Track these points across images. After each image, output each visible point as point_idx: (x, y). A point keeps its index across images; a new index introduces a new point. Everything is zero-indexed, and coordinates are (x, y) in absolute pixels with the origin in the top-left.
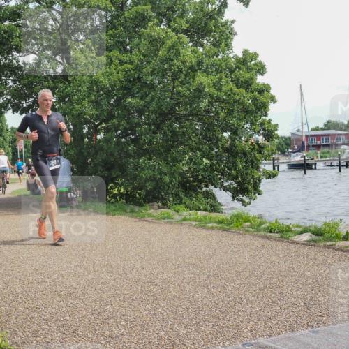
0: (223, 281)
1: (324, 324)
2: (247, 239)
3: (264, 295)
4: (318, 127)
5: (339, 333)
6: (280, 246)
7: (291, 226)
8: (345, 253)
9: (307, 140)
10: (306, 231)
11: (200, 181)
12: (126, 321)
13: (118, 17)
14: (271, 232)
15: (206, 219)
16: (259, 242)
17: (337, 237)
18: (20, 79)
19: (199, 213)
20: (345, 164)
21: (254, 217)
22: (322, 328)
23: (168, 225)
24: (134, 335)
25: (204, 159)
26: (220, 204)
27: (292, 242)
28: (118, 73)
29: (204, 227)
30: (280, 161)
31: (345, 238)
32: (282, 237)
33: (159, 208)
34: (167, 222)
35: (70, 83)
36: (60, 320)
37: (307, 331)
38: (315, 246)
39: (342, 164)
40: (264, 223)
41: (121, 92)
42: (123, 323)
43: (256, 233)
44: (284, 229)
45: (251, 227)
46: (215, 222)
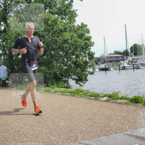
0: (71, 117)
1: (112, 134)
2: (82, 100)
3: (88, 123)
4: (111, 53)
5: (117, 138)
6: (95, 102)
7: (99, 94)
8: (121, 105)
9: (107, 59)
10: (105, 96)
11: (62, 76)
12: (29, 135)
14: (91, 96)
15: (65, 91)
16: (86, 101)
17: (118, 98)
19: (62, 89)
20: (122, 68)
21: (84, 90)
22: (111, 136)
24: (33, 141)
25: (64, 67)
26: (71, 86)
27: (100, 101)
29: (64, 95)
30: (96, 67)
31: (121, 99)
32: (95, 99)
33: (45, 87)
34: (49, 93)
37: (105, 137)
38: (109, 102)
40: (88, 93)
42: (28, 136)
43: (85, 97)
44: (97, 95)
45: (83, 95)
46: (68, 93)
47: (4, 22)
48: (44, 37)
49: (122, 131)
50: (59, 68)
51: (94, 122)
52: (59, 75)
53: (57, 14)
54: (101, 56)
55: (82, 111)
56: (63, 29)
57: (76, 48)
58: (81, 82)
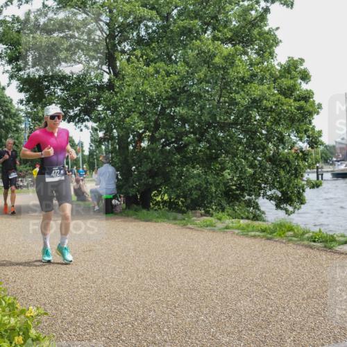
0: (266, 290)
2: (290, 248)
3: (308, 305)
6: (324, 256)
7: (335, 236)
11: (243, 190)
12: (168, 328)
13: (163, 27)
14: (314, 241)
15: (248, 227)
16: (302, 251)
18: (67, 88)
19: (242, 221)
21: (297, 226)
23: (210, 233)
24: (177, 342)
26: (263, 213)
27: (336, 252)
28: (164, 84)
29: (247, 236)
30: (324, 170)
32: (325, 247)
33: (202, 215)
34: (210, 229)
36: (104, 325)
40: (307, 233)
41: (167, 101)
42: (165, 329)
43: (299, 242)
44: (328, 238)
45: (294, 237)
46: (259, 231)
47: (109, 66)
51: (323, 304)
52: (234, 187)
54: (336, 142)
55: (292, 276)
56: (247, 75)
58: (290, 205)
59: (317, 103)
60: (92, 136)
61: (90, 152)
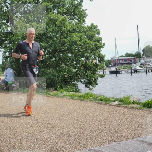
0: (80, 122)
1: (123, 140)
2: (91, 104)
3: (98, 128)
4: (122, 56)
5: (129, 144)
6: (105, 107)
7: (110, 98)
8: (133, 110)
9: (118, 61)
10: (116, 100)
11: (71, 79)
12: (37, 141)
14: (101, 101)
15: (74, 95)
16: (96, 105)
17: (130, 103)
19: (71, 93)
20: (134, 71)
21: (94, 94)
22: (122, 142)
23: (57, 98)
24: (41, 147)
25: (73, 69)
26: (80, 90)
29: (73, 99)
30: (106, 70)
31: (133, 103)
32: (106, 103)
33: (53, 90)
35: (14, 35)
36: (7, 141)
37: (116, 144)
38: (120, 106)
39: (132, 71)
40: (98, 97)
42: (35, 142)
43: (95, 101)
44: (107, 99)
45: (93, 99)
46: (78, 97)
48: (52, 39)
49: (134, 137)
50: (68, 70)
51: (105, 127)
52: (68, 78)
53: (65, 15)
54: (111, 58)
55: (92, 116)
56: (71, 29)
57: (85, 50)
58: (91, 86)
59: (103, 43)
60: (3, 55)
61: (2, 63)
